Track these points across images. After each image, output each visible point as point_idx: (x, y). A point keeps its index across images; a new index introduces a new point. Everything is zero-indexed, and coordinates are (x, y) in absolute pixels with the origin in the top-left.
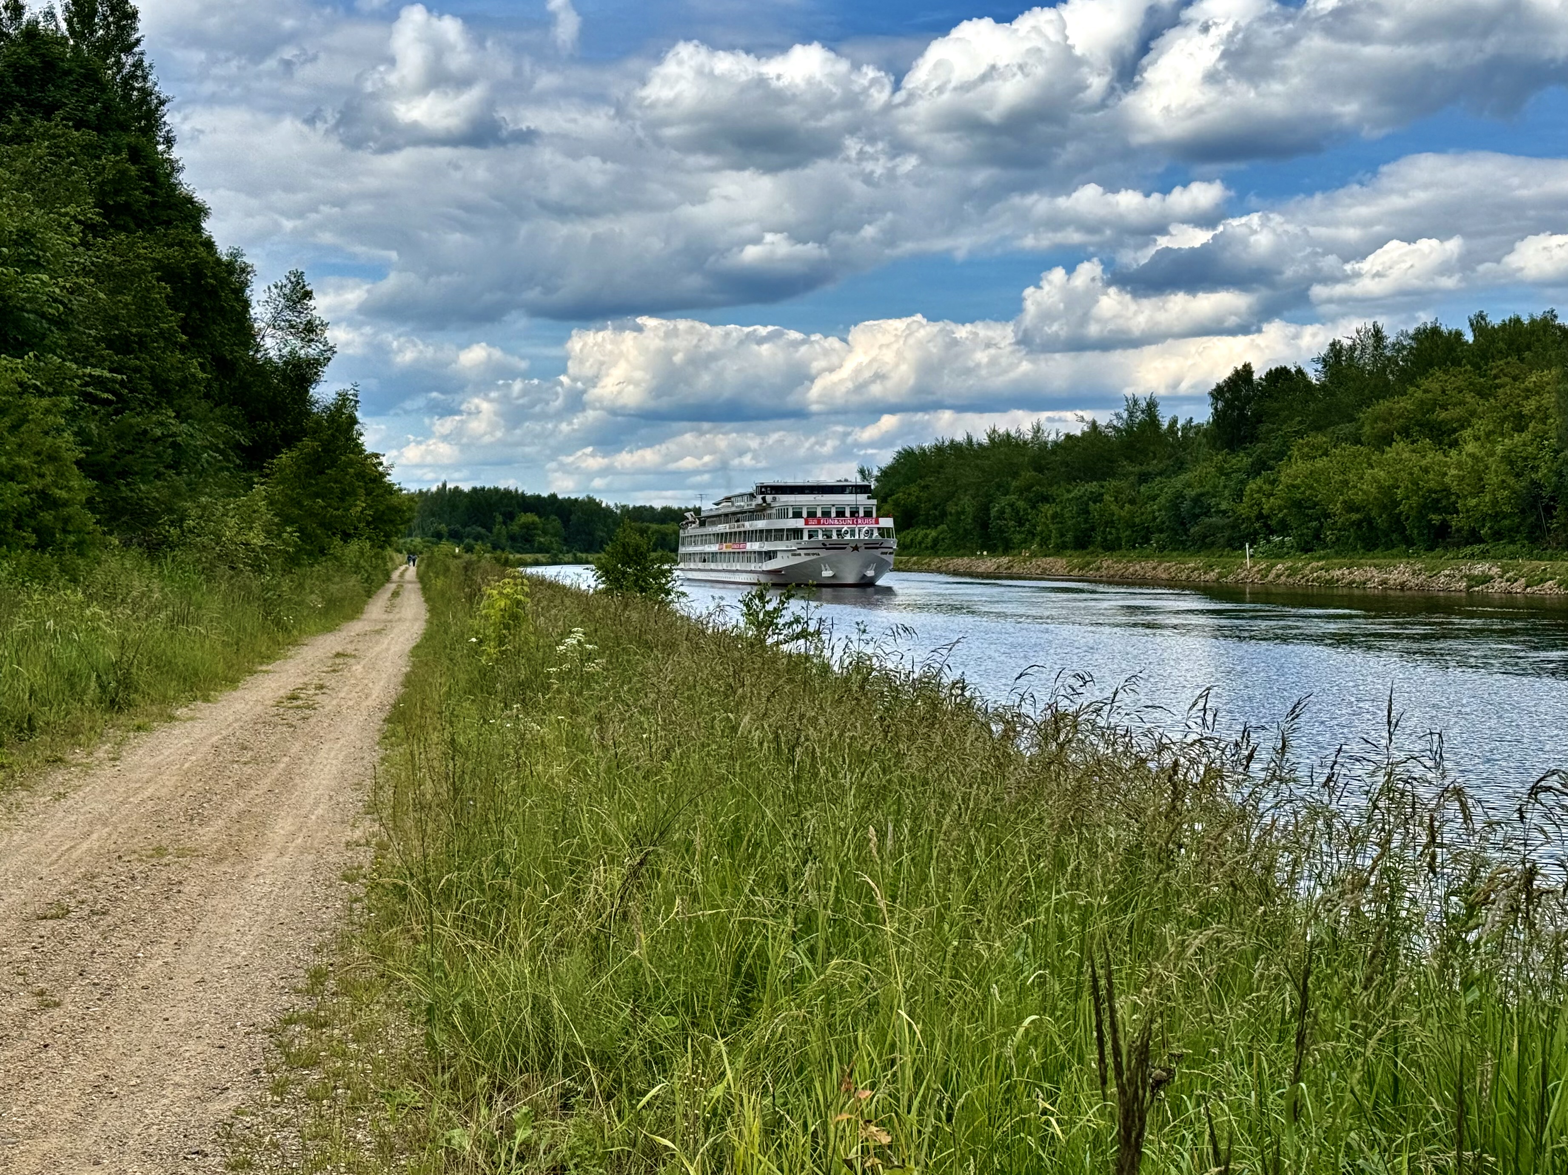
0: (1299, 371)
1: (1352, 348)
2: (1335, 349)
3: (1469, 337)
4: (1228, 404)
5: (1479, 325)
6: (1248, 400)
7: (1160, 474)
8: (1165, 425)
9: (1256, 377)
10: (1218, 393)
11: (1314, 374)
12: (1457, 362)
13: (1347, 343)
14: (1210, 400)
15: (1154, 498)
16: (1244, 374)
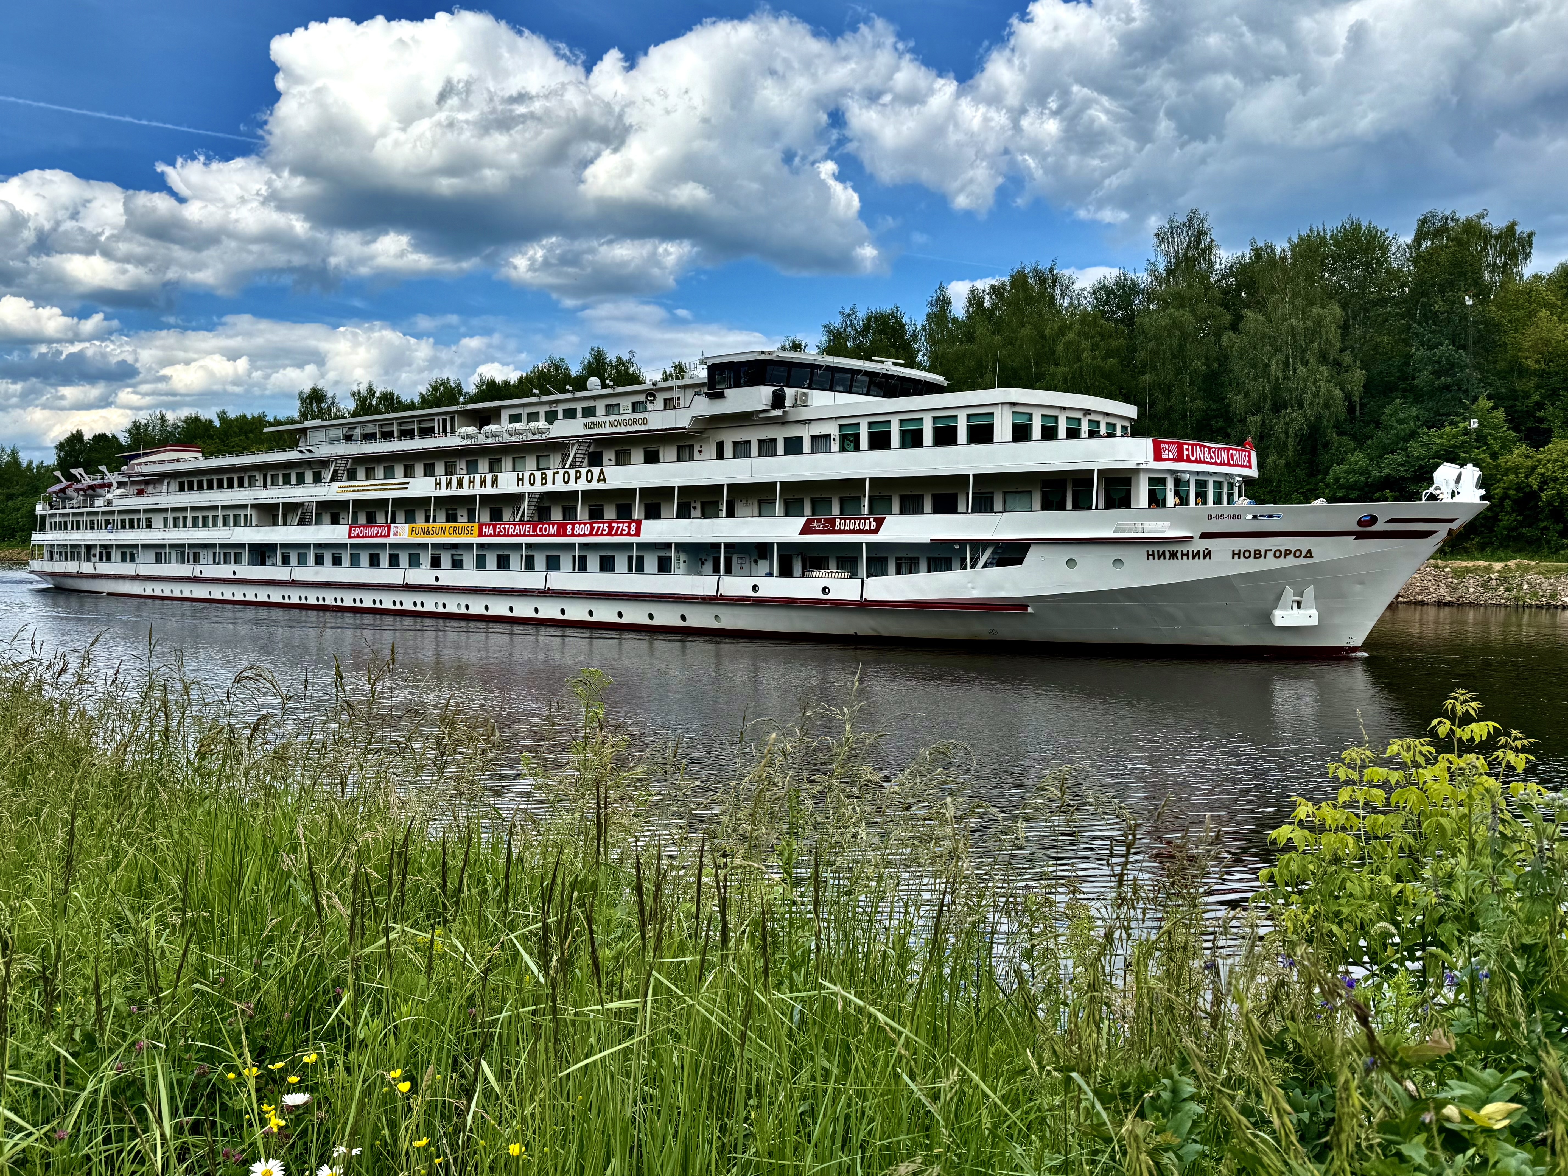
0: (114, 436)
1: (147, 425)
2: (136, 426)
3: (217, 423)
4: (67, 454)
5: (222, 417)
6: (81, 452)
7: (22, 495)
8: (24, 464)
9: (86, 438)
10: (61, 447)
11: (124, 438)
12: (211, 437)
13: (143, 422)
14: (55, 451)
15: (18, 510)
16: (77, 437)
